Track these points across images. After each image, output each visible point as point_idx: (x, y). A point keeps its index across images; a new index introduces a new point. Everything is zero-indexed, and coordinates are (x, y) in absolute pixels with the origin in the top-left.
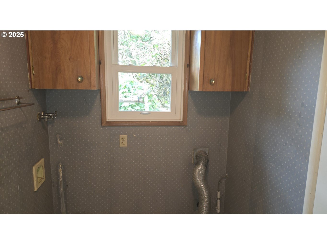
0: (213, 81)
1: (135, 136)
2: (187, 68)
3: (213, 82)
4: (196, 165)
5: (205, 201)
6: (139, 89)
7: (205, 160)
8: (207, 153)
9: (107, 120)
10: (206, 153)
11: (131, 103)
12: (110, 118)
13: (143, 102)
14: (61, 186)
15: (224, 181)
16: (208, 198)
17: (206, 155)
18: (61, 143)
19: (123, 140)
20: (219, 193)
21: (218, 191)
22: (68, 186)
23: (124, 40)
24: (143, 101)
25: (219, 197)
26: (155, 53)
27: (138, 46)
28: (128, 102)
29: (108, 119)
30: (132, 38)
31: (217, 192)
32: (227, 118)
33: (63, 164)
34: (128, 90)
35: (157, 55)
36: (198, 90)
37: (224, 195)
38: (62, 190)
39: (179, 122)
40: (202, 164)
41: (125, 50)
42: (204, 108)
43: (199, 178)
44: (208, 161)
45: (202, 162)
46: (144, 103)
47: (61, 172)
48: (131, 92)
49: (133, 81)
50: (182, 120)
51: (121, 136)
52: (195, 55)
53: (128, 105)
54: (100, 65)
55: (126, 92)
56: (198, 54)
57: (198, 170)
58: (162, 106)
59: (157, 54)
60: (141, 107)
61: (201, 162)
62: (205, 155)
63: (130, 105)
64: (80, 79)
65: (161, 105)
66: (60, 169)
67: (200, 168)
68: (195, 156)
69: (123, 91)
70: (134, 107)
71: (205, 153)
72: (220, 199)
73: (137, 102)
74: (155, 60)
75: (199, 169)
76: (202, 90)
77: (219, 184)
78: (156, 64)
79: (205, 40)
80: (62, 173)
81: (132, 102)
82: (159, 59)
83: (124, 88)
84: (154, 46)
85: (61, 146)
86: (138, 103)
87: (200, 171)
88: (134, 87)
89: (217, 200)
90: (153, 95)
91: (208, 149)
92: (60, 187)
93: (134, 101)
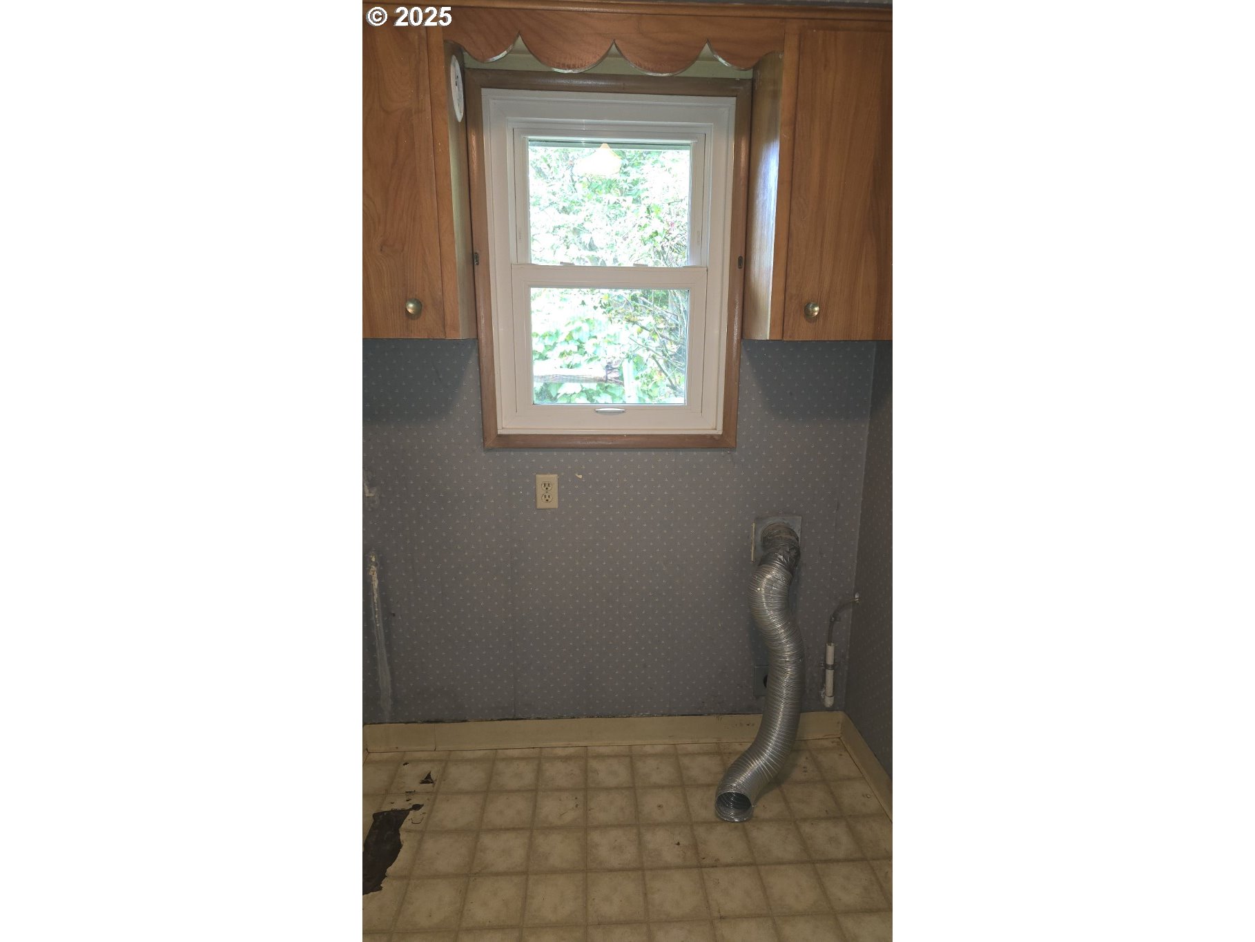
0: (813, 307)
1: (580, 477)
2: (738, 269)
3: (815, 312)
4: (760, 565)
5: (786, 672)
6: (609, 342)
7: (789, 552)
8: (795, 530)
9: (500, 432)
10: (792, 530)
11: (587, 386)
12: (508, 423)
13: (620, 381)
14: (377, 616)
15: (846, 615)
16: (794, 662)
17: (793, 538)
18: (372, 495)
19: (545, 489)
20: (831, 650)
21: (829, 642)
22: (394, 615)
23: (571, 199)
24: (621, 377)
25: (830, 661)
26: (649, 231)
27: (611, 216)
28: (578, 381)
29: (503, 428)
30: (594, 191)
31: (826, 648)
32: (863, 426)
33: (381, 555)
34: (579, 347)
35: (657, 235)
36: (768, 338)
37: (847, 657)
38: (378, 625)
39: (712, 436)
40: (778, 564)
41: (572, 229)
42: (791, 394)
43: (767, 604)
44: (798, 555)
45: (780, 559)
46: (622, 384)
47: (375, 575)
48: (586, 352)
49: (592, 319)
50: (719, 431)
51: (541, 478)
52: (762, 227)
53: (578, 390)
54: (476, 267)
55: (571, 351)
56: (769, 223)
57: (765, 580)
58: (672, 391)
59: (656, 233)
60: (613, 396)
61: (777, 556)
62: (789, 537)
63: (582, 391)
64: (411, 307)
65: (669, 389)
66: (373, 567)
67: (774, 575)
68: (759, 539)
69: (562, 351)
70: (594, 398)
71: (791, 532)
72: (833, 667)
73: (601, 380)
74: (652, 253)
75: (769, 576)
76: (779, 337)
77: (832, 623)
78: (656, 263)
79: (792, 178)
80: (379, 578)
81: (588, 380)
82: (662, 247)
83: (566, 340)
84: (648, 209)
85: (372, 505)
86: (606, 385)
87: (771, 582)
88: (595, 337)
89: (824, 671)
90: (645, 361)
91: (801, 517)
92: (373, 618)
93: (595, 380)
